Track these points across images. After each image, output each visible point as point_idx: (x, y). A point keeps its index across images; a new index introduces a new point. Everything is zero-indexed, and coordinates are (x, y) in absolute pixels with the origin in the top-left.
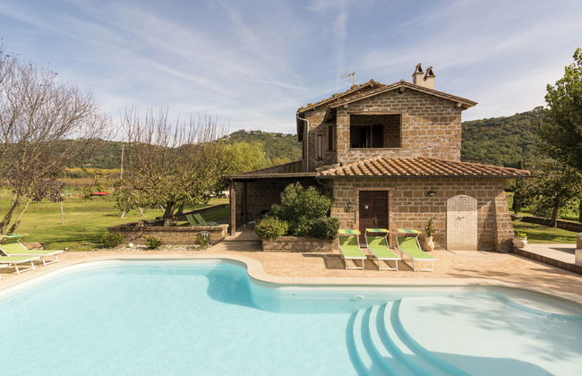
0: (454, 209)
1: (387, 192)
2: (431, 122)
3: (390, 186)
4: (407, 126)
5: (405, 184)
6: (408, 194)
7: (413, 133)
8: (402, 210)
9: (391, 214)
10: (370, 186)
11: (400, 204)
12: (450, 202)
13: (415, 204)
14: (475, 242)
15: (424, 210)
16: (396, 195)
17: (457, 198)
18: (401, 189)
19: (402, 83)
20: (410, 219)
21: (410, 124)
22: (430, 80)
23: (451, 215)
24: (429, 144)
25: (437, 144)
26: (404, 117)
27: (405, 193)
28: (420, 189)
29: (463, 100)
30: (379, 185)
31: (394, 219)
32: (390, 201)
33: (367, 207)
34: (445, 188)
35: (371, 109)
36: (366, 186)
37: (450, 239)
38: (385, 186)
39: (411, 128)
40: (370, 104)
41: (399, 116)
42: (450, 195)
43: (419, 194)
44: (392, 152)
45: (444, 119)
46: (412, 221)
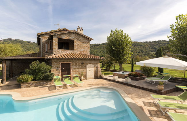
0: (88, 68)
1: (70, 63)
2: (82, 43)
3: (71, 62)
4: (76, 43)
6: (76, 64)
7: (78, 46)
8: (74, 69)
9: (71, 70)
10: (65, 62)
11: (74, 67)
12: (87, 66)
13: (78, 67)
14: (93, 76)
15: (81, 68)
16: (72, 64)
17: (89, 65)
18: (74, 62)
19: (74, 30)
21: (77, 43)
22: (82, 31)
23: (88, 69)
24: (82, 49)
25: (84, 50)
26: (75, 41)
28: (79, 62)
29: (90, 38)
30: (67, 61)
31: (72, 72)
32: (71, 66)
33: (64, 69)
34: (86, 62)
35: (65, 37)
36: (63, 62)
37: (88, 76)
38: (69, 62)
39: (77, 44)
40: (64, 35)
41: (73, 40)
42: (87, 64)
43: (79, 64)
44: (71, 51)
45: (86, 43)
46: (77, 72)
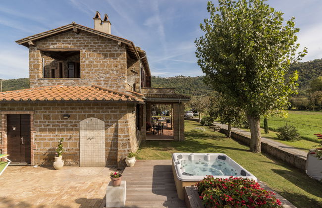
0: (85, 129)
1: (29, 115)
2: (102, 57)
3: (31, 110)
4: (84, 60)
5: (44, 108)
6: (47, 117)
7: (89, 66)
8: (41, 130)
9: (33, 135)
10: (14, 110)
11: (41, 126)
12: (82, 124)
13: (53, 126)
14: (103, 159)
15: (60, 130)
16: (37, 118)
17: (87, 120)
18: (40, 113)
19: (74, 24)
20: (49, 140)
21: (88, 58)
22: (105, 24)
23: (83, 134)
24: (101, 75)
25: (108, 75)
26: (81, 53)
27: (44, 116)
28: (57, 112)
30: (22, 109)
31: (36, 139)
32: (32, 123)
33: (14, 129)
34: (78, 112)
35: (55, 46)
36: (11, 110)
37: (83, 157)
38: (27, 110)
39: (87, 62)
40: (55, 42)
41: (78, 53)
42: (82, 118)
43: (56, 118)
44: (73, 81)
45: (112, 56)
46: (51, 142)
